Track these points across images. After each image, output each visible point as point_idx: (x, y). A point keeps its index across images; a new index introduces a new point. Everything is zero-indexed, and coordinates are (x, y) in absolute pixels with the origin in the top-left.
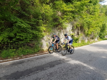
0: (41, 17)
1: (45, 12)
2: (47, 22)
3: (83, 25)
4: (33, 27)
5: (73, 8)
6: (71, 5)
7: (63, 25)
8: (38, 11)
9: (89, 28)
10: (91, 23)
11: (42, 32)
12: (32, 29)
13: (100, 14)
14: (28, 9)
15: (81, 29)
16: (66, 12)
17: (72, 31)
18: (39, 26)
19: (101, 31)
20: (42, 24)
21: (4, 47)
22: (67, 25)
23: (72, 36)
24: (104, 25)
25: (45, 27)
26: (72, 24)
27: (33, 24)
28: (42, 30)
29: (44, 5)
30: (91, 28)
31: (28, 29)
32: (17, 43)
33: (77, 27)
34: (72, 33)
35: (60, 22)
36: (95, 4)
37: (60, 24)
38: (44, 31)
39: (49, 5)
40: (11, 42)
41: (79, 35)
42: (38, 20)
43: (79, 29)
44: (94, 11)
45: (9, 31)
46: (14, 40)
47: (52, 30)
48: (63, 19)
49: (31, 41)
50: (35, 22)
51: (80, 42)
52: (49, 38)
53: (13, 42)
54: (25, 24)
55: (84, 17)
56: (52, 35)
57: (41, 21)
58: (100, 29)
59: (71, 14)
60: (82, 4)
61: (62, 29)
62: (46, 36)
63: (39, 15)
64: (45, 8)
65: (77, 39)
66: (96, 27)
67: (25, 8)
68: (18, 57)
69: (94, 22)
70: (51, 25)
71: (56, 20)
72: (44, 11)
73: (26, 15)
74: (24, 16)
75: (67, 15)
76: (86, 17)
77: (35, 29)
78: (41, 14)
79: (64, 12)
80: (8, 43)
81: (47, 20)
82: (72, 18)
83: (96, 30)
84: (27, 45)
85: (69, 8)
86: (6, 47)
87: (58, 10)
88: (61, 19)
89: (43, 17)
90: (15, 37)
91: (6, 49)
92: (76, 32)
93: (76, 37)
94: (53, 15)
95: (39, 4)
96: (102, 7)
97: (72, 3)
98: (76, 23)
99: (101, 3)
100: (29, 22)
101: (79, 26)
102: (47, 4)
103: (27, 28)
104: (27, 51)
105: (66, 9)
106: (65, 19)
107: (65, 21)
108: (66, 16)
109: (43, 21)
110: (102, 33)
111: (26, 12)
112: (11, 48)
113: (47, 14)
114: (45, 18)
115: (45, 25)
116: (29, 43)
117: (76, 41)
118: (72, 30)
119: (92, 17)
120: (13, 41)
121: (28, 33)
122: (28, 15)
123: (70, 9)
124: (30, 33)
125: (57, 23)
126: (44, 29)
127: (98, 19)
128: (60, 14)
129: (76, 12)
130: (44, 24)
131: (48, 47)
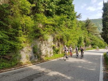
0: (20, 28)
1: (25, 22)
2: (28, 32)
3: (63, 37)
4: (11, 38)
5: (53, 22)
6: (52, 19)
7: (45, 36)
8: (17, 22)
9: (68, 40)
10: (69, 36)
11: (22, 43)
12: (10, 40)
13: (77, 28)
14: (6, 19)
15: (61, 41)
16: (47, 24)
17: (53, 43)
18: (18, 36)
19: (78, 43)
20: (22, 35)
22: (48, 36)
23: (54, 47)
24: (81, 38)
25: (26, 38)
26: (53, 36)
27: (11, 35)
28: (22, 40)
29: (24, 16)
30: (69, 40)
31: (5, 40)
33: (57, 39)
34: (53, 44)
35: (41, 33)
36: (73, 20)
37: (42, 35)
38: (24, 42)
39: (30, 17)
41: (59, 46)
42: (17, 31)
43: (60, 41)
44: (72, 26)
48: (44, 30)
49: (7, 53)
50: (13, 32)
51: (60, 53)
52: (29, 49)
54: (2, 34)
55: (64, 30)
56: (33, 46)
57: (21, 31)
58: (77, 42)
59: (52, 27)
60: (61, 18)
61: (44, 40)
62: (26, 47)
63: (19, 26)
64: (26, 19)
65: (58, 51)
66: (74, 39)
67: (3, 17)
69: (72, 35)
70: (32, 36)
71: (37, 31)
73: (4, 24)
74: (1, 25)
75: (48, 27)
76: (65, 31)
77: (13, 39)
78: (21, 24)
79: (45, 25)
81: (28, 31)
82: (53, 30)
83: (74, 42)
84: (3, 58)
85: (49, 21)
87: (39, 22)
88: (42, 31)
89: (23, 27)
92: (57, 44)
93: (57, 48)
94: (34, 26)
95: (19, 15)
96: (78, 22)
97: (53, 17)
98: (56, 35)
99: (77, 19)
100: (6, 32)
101: (59, 38)
102: (28, 15)
103: (3, 38)
104: (2, 65)
105: (47, 22)
106: (46, 31)
107: (46, 33)
108: (47, 29)
109: (23, 31)
110: (79, 45)
111: (4, 21)
113: (28, 25)
114: (25, 29)
115: (25, 36)
116: (5, 55)
117: (57, 52)
118: (53, 41)
119: (70, 31)
121: (5, 44)
122: (7, 25)
123: (51, 23)
124: (7, 44)
125: (38, 35)
126: (24, 40)
127: (75, 32)
128: (41, 26)
129: (56, 26)
130: (24, 34)
131: (28, 59)
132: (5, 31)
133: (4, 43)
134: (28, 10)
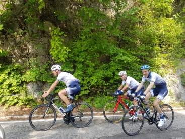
0: (156, 41)
1: (165, 31)
4: (141, 60)
11: (159, 67)
12: (141, 64)
18: (153, 57)
20: (159, 54)
21: (98, 92)
25: (165, 59)
27: (142, 55)
28: (159, 64)
29: (162, 19)
31: (134, 64)
32: (115, 86)
38: (164, 66)
39: (172, 18)
40: (108, 84)
42: (151, 48)
45: (105, 69)
46: (112, 81)
47: (180, 64)
52: (174, 79)
53: (110, 85)
54: (129, 55)
56: (180, 73)
57: (157, 47)
62: (168, 76)
63: (153, 39)
67: (129, 30)
68: (119, 110)
70: (178, 53)
72: (163, 29)
77: (145, 63)
78: (157, 35)
80: (103, 86)
81: (169, 46)
86: (100, 92)
89: (160, 40)
90: (113, 78)
91: (101, 96)
94: (181, 34)
100: (134, 53)
102: (167, 16)
103: (132, 61)
109: (161, 47)
112: (106, 95)
113: (169, 34)
114: (165, 42)
115: (165, 55)
120: (110, 83)
121: (134, 70)
124: (136, 71)
126: (164, 62)
130: (162, 52)
131: (172, 98)
132: (133, 50)
133: (131, 69)
134: (169, 6)
